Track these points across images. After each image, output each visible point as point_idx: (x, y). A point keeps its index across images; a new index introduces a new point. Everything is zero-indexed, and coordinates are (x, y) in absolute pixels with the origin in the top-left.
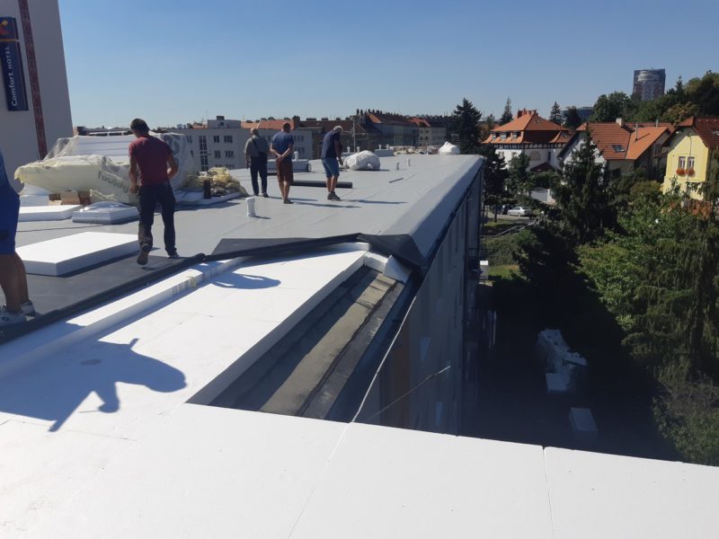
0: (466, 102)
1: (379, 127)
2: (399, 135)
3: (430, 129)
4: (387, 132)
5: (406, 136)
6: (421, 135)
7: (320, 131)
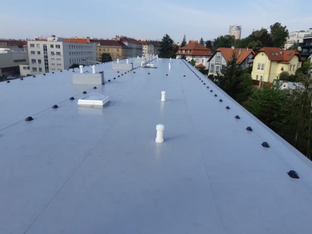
0: (167, 35)
1: (126, 44)
2: (134, 48)
3: (147, 46)
4: (129, 46)
5: (137, 49)
6: (143, 48)
7: (99, 45)
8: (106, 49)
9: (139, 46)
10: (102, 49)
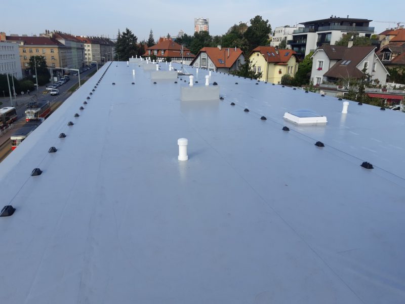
0: (128, 31)
1: (63, 42)
2: (74, 48)
3: (90, 45)
4: (68, 45)
5: (78, 49)
6: (86, 48)
7: (22, 44)
8: (34, 50)
9: (79, 45)
10: (27, 50)
